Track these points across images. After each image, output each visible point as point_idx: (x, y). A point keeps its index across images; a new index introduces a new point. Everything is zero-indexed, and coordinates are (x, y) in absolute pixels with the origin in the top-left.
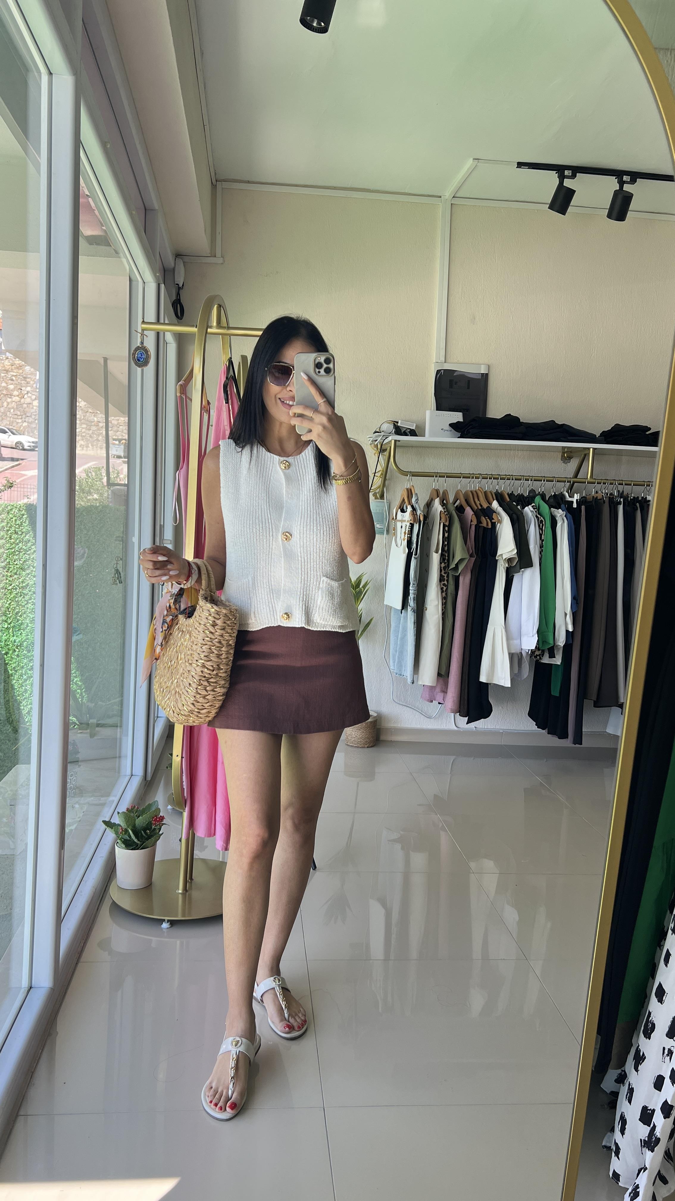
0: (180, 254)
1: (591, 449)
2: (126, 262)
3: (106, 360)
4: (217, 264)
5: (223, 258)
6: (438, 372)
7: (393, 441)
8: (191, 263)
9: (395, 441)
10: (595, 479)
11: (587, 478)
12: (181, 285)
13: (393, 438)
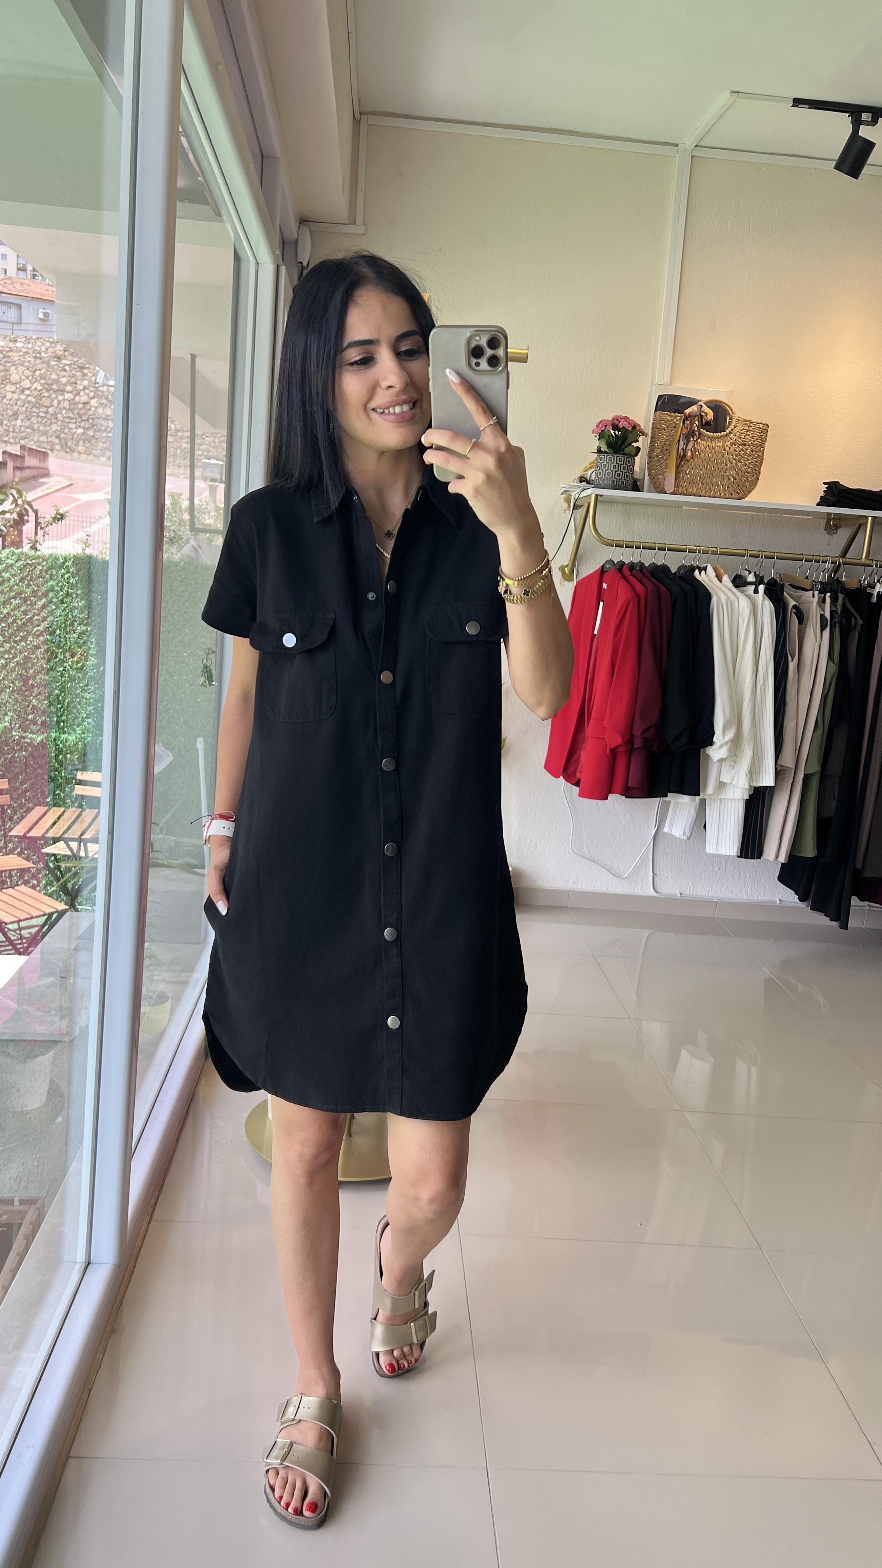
0: (305, 219)
1: (870, 518)
2: (230, 228)
3: (193, 357)
4: (356, 235)
5: (366, 226)
6: (660, 397)
7: (593, 497)
8: (321, 232)
9: (597, 496)
10: (871, 560)
11: (862, 558)
12: (305, 264)
13: (591, 491)
